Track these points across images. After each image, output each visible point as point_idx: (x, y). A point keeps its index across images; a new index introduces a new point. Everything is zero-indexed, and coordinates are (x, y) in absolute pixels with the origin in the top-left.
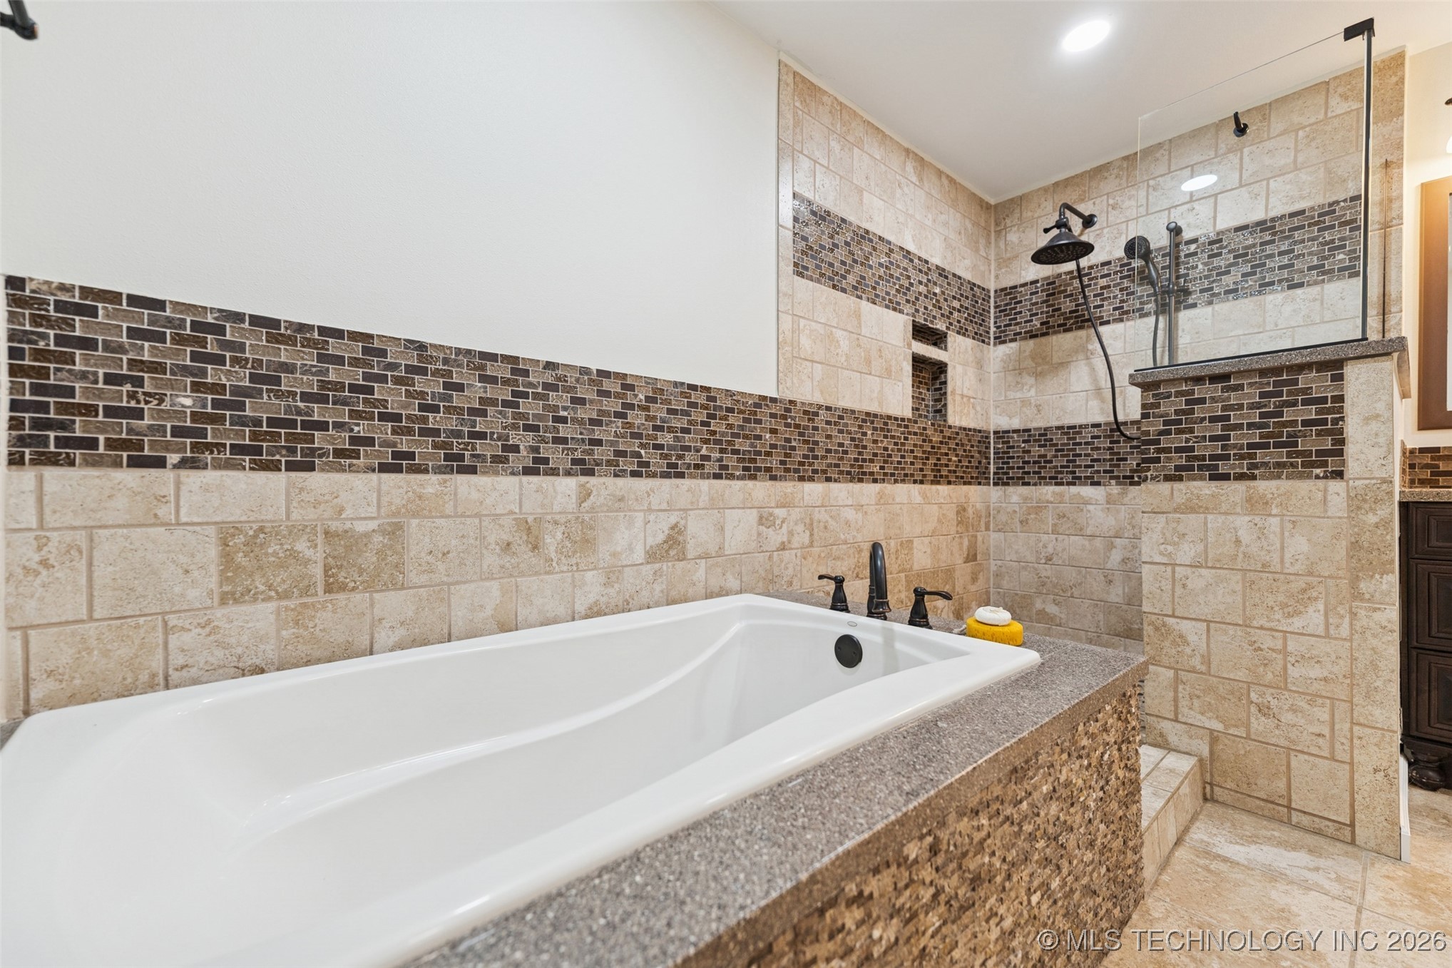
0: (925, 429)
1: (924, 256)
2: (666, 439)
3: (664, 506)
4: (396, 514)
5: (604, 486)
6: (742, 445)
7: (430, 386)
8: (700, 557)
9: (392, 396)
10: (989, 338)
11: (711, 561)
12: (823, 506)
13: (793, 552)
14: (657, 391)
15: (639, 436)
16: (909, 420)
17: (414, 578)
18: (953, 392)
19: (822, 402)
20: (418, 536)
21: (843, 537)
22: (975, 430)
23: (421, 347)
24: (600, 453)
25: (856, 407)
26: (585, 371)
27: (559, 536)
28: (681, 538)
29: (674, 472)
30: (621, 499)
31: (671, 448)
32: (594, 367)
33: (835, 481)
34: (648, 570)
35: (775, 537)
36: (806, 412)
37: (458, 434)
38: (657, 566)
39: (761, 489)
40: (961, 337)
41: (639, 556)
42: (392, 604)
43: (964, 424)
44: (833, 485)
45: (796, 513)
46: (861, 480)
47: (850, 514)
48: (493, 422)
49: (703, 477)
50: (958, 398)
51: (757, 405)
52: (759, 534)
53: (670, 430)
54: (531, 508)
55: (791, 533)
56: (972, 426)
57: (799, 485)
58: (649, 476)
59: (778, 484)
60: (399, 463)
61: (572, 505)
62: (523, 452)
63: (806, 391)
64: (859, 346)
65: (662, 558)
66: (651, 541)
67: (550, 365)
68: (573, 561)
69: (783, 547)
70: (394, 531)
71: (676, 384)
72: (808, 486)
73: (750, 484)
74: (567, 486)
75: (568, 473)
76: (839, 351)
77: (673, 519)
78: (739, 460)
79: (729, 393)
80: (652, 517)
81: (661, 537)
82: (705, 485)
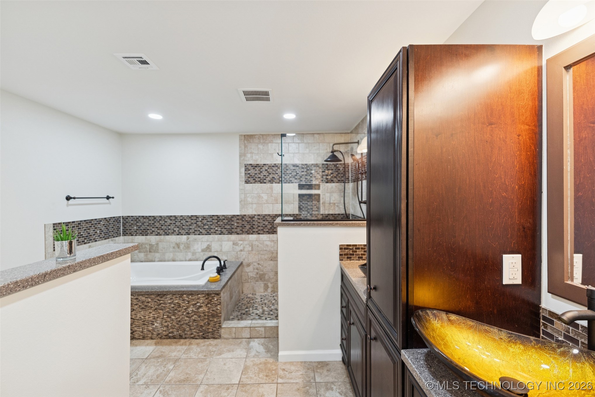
0: (307, 217)
1: (305, 163)
2: (207, 227)
3: (206, 241)
4: (158, 242)
5: (192, 237)
6: (228, 227)
7: (162, 222)
8: (215, 252)
9: (157, 224)
10: (349, 180)
11: (218, 253)
12: (256, 241)
13: (245, 252)
14: (204, 217)
15: (200, 227)
16: (297, 215)
17: (160, 251)
18: (324, 203)
19: (256, 213)
20: (161, 245)
21: (265, 249)
22: (339, 214)
23: (161, 216)
24: (191, 231)
25: (271, 213)
26: (188, 216)
27: (183, 246)
28: (210, 247)
29: (208, 234)
30: (196, 239)
31: (207, 229)
32: (190, 215)
33: (262, 234)
34: (202, 253)
35: (238, 248)
36: (249, 217)
37: (166, 229)
38: (204, 253)
39: (233, 237)
40: (328, 184)
41: (200, 250)
42: (157, 255)
43: (331, 212)
44: (261, 235)
45: (246, 243)
46: (274, 234)
47: (269, 243)
48: (172, 227)
49: (216, 234)
50: (327, 205)
51: (232, 217)
52: (233, 247)
53: (207, 225)
54: (178, 241)
55: (244, 247)
56: (337, 213)
57: (248, 235)
58: (202, 234)
59: (240, 236)
60: (158, 234)
61: (185, 240)
62: (177, 231)
63: (250, 211)
64: (272, 197)
65: (205, 251)
66: (202, 248)
67: (181, 216)
68: (186, 250)
69: (241, 251)
70: (157, 244)
71: (209, 216)
72: (250, 236)
73: (230, 236)
74: (184, 237)
75: (185, 235)
76: (263, 199)
77: (208, 243)
78: (226, 230)
79: (223, 216)
80: (203, 243)
81: (205, 247)
82: (216, 236)
